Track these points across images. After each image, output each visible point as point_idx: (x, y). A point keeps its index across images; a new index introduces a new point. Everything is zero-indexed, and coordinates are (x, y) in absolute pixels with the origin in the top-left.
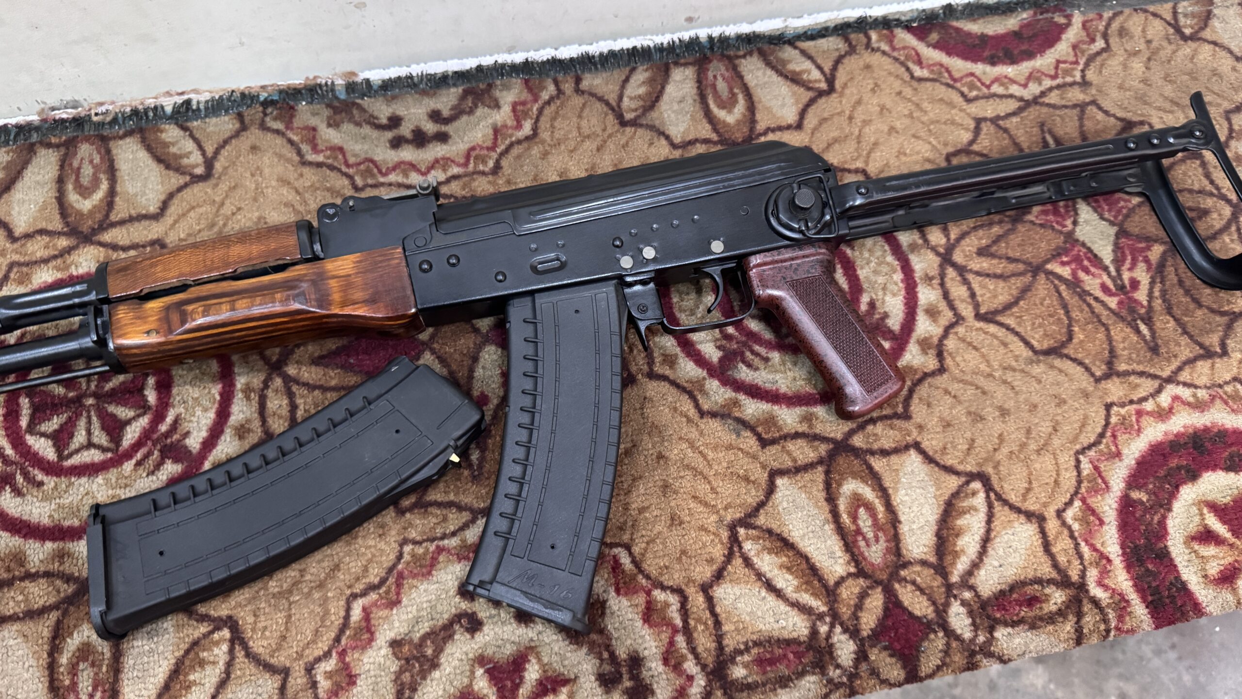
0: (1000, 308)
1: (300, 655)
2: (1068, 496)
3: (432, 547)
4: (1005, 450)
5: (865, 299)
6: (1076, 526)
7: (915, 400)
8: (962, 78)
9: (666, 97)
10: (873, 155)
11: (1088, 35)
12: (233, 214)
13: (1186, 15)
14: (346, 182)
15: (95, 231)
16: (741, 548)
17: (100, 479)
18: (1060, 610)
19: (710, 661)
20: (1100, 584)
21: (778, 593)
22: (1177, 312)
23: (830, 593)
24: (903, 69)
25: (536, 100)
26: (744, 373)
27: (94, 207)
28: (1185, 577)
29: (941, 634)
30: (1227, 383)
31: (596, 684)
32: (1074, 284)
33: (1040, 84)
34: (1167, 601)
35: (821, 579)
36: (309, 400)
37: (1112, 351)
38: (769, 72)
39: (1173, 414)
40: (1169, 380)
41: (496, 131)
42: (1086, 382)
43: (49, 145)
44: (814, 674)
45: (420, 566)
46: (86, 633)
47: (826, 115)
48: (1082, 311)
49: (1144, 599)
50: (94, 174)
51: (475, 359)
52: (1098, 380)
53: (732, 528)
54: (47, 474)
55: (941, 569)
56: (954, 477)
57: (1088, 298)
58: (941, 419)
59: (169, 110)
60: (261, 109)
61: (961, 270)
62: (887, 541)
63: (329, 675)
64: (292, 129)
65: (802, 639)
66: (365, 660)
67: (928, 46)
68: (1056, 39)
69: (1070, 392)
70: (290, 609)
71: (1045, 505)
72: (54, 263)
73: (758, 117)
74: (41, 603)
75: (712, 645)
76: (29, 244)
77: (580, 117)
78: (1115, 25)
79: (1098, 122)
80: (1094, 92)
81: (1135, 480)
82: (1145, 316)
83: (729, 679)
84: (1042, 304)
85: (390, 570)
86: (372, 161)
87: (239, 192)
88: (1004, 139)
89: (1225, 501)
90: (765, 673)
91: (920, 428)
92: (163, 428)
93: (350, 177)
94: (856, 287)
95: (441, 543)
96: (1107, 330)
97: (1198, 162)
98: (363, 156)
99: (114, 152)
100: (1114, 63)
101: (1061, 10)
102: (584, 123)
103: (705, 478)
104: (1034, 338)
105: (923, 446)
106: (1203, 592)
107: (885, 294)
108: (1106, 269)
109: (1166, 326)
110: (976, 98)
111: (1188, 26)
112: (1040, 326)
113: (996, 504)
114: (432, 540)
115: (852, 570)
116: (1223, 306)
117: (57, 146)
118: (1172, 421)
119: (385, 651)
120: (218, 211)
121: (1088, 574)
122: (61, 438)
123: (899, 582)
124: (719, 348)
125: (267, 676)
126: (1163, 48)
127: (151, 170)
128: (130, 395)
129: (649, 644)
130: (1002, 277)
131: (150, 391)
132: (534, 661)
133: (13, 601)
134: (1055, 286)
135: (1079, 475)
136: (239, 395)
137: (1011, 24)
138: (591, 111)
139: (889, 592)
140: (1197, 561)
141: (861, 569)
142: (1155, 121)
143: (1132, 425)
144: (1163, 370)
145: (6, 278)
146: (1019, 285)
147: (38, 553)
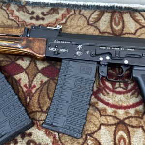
9: (101, 20)
16: (87, 141)
25: (68, 13)
26: (101, 96)
38: (131, 18)
41: (57, 20)
51: (35, 76)
53: (87, 136)
64: (8, 10)
73: (124, 30)
77: (78, 20)
86: (25, 22)
98: (23, 20)
105: (144, 127)
124: (97, 88)
138: (82, 19)
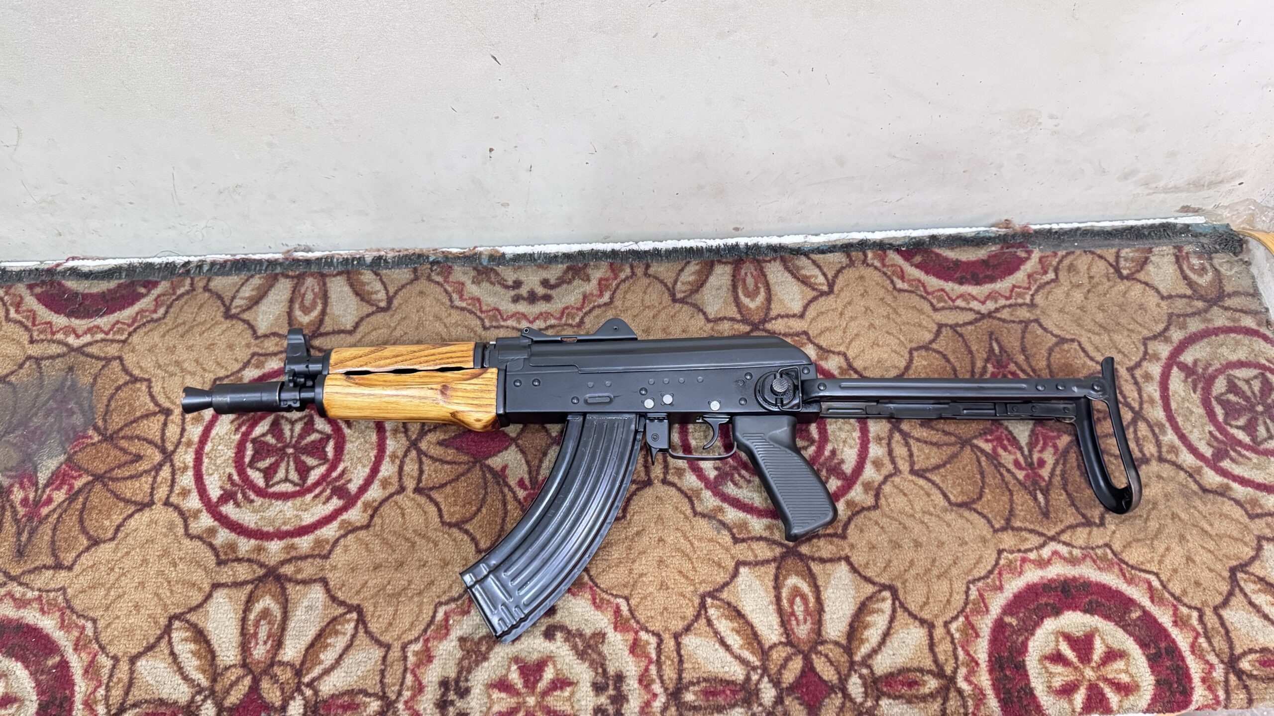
0: (930, 467)
1: (399, 638)
2: (956, 612)
4: (913, 572)
5: (829, 447)
6: (957, 635)
7: (852, 526)
8: (933, 292)
9: (708, 285)
10: (854, 343)
11: (1042, 268)
12: (402, 336)
13: (1126, 260)
14: (479, 323)
15: (310, 338)
16: (706, 612)
17: (289, 504)
18: (932, 693)
19: (671, 687)
20: (967, 679)
21: (727, 647)
22: (1070, 488)
23: (764, 653)
24: (888, 282)
25: (616, 278)
26: (730, 489)
27: (311, 321)
28: (1033, 685)
29: (840, 695)
30: (1098, 547)
31: (590, 689)
32: (993, 458)
33: (996, 302)
34: (1016, 700)
35: (760, 643)
36: (432, 468)
37: (1011, 511)
38: (787, 274)
39: (1051, 564)
40: (1053, 539)
41: (585, 297)
42: (987, 532)
43: (287, 276)
44: (742, 707)
46: (268, 602)
47: (823, 310)
48: (994, 478)
49: (997, 696)
50: (314, 299)
51: (545, 454)
52: (996, 531)
53: (703, 597)
54: (257, 495)
55: (849, 650)
56: (870, 585)
57: (1002, 469)
58: (869, 542)
59: (369, 260)
60: (429, 266)
61: (905, 436)
62: (812, 623)
63: (416, 654)
64: (448, 282)
65: (738, 682)
66: (441, 648)
67: (911, 265)
68: (1017, 268)
69: (972, 537)
70: (398, 606)
71: (936, 616)
73: (773, 306)
74: (244, 577)
75: (674, 676)
76: (266, 341)
77: (645, 293)
78: (1066, 262)
79: (1037, 336)
80: (1038, 312)
81: (1010, 608)
82: (1044, 488)
83: (682, 701)
84: (964, 469)
86: (498, 310)
87: (407, 321)
88: (958, 341)
89: (1077, 634)
90: (708, 700)
91: (852, 546)
93: (482, 320)
94: (824, 438)
96: (1011, 494)
98: (493, 306)
99: (328, 285)
100: (1059, 293)
101: (1023, 247)
102: (647, 297)
103: (690, 559)
104: (952, 493)
105: (852, 559)
106: (1046, 698)
107: (844, 446)
108: (1020, 449)
109: (1059, 498)
110: (943, 308)
111: (1126, 268)
112: (958, 485)
113: (899, 610)
115: (783, 640)
117: (292, 277)
118: (1048, 569)
119: (455, 643)
121: (959, 671)
122: (269, 473)
123: (816, 654)
124: (716, 469)
125: (377, 647)
126: (1102, 284)
127: (352, 301)
128: (317, 450)
129: (631, 668)
130: (936, 445)
131: (330, 449)
132: (551, 666)
133: (226, 575)
134: (977, 457)
135: (967, 599)
136: (387, 459)
137: (981, 254)
138: (654, 288)
139: (807, 660)
140: (1045, 675)
141: (790, 641)
142: (1084, 340)
143: (1016, 568)
144: (1049, 530)
145: (249, 362)
146: (948, 452)
147: (245, 545)
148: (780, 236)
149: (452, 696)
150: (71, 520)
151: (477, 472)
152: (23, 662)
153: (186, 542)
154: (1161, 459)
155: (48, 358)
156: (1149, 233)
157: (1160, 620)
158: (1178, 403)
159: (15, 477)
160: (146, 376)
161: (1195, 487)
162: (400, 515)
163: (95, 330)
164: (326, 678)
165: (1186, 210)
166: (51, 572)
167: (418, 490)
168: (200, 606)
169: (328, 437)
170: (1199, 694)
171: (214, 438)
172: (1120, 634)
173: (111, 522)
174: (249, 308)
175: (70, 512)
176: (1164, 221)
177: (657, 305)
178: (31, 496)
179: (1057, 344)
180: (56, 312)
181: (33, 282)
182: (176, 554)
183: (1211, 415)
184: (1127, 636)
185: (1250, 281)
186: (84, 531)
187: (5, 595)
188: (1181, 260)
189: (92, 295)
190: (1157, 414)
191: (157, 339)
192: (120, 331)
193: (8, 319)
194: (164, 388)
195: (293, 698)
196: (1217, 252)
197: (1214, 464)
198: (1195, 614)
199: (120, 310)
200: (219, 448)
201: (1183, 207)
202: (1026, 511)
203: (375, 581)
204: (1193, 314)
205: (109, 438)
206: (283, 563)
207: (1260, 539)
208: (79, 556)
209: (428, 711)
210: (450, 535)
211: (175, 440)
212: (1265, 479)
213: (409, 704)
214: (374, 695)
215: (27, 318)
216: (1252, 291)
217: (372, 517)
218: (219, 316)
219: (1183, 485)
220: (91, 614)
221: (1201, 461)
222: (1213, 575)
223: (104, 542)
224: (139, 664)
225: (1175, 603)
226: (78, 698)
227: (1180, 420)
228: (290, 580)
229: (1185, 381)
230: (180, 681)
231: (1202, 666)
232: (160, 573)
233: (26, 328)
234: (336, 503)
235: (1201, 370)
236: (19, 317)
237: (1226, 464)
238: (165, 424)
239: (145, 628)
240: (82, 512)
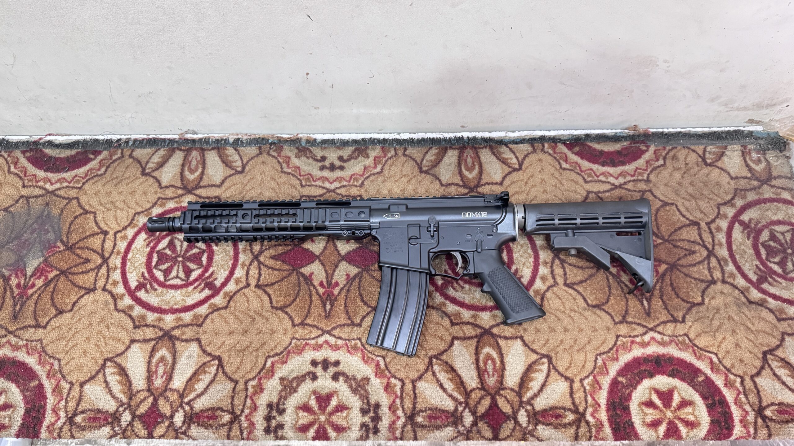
0: (577, 282)
1: (243, 377)
2: (588, 373)
3: (304, 343)
4: (562, 347)
5: (514, 268)
6: (588, 388)
8: (586, 171)
9: (443, 162)
11: (656, 157)
12: (250, 190)
13: (710, 153)
14: (298, 182)
15: (193, 189)
16: (432, 367)
17: (179, 292)
18: (570, 423)
19: (409, 413)
20: (592, 415)
21: (444, 390)
22: (665, 298)
23: (467, 394)
24: (557, 163)
25: (385, 157)
26: (451, 292)
27: (195, 178)
28: (633, 420)
29: (513, 422)
30: (680, 336)
31: (359, 412)
32: (617, 277)
33: (625, 178)
34: (622, 429)
35: (464, 388)
36: (267, 273)
37: (627, 311)
38: (493, 157)
39: (649, 345)
40: (651, 329)
41: (365, 168)
42: (610, 323)
43: (181, 150)
44: (451, 427)
45: (298, 349)
46: (164, 352)
47: (515, 180)
48: (617, 290)
49: (611, 426)
50: (197, 165)
51: (337, 266)
52: (616, 323)
53: (431, 358)
54: (159, 286)
55: (519, 394)
56: (535, 355)
57: (622, 284)
58: (536, 328)
59: (231, 141)
60: (269, 146)
61: (562, 262)
62: (498, 377)
63: (253, 387)
64: (280, 156)
65: (450, 411)
66: (268, 384)
67: (573, 153)
68: (640, 157)
69: (601, 326)
70: (243, 357)
71: (575, 375)
72: (176, 200)
73: (483, 177)
74: (150, 336)
75: (411, 406)
76: (167, 191)
77: (403, 166)
78: (671, 154)
79: (650, 201)
80: (651, 185)
81: (622, 372)
82: (648, 297)
83: (415, 421)
84: (598, 283)
85: (285, 349)
86: (310, 175)
87: (254, 180)
89: (663, 390)
90: (431, 422)
91: (525, 330)
92: (207, 275)
93: (300, 180)
94: (511, 261)
95: (308, 341)
96: (627, 301)
97: (696, 227)
98: (307, 172)
99: (206, 156)
100: (665, 173)
101: (645, 143)
102: (404, 169)
104: (589, 298)
105: (524, 338)
106: (640, 429)
107: (524, 267)
109: (657, 304)
110: (591, 181)
111: (709, 158)
112: (594, 294)
113: (552, 370)
114: (304, 339)
115: (479, 386)
116: (689, 299)
117: (184, 150)
118: (648, 349)
119: (277, 381)
120: (244, 187)
121: (588, 410)
122: (167, 272)
123: (499, 396)
125: (229, 382)
126: (694, 168)
127: (220, 166)
128: (196, 259)
129: (385, 400)
130: (581, 268)
131: (204, 259)
132: (335, 397)
133: (139, 334)
134: (607, 276)
135: (595, 365)
136: (239, 267)
137: (617, 147)
138: (408, 164)
139: (494, 399)
140: (642, 414)
141: (483, 386)
142: (679, 204)
143: (627, 347)
144: (650, 324)
145: (156, 203)
146: (589, 273)
147: (151, 317)
148: (490, 132)
149: (274, 413)
150: (46, 298)
151: (294, 277)
152: (16, 384)
153: (116, 313)
154: (724, 282)
155: (33, 197)
156: (726, 136)
157: (716, 383)
158: (737, 246)
159: (13, 270)
160: (93, 210)
161: (744, 300)
162: (246, 302)
163: (62, 180)
164: (198, 400)
165: (751, 121)
166: (33, 329)
167: (258, 286)
168: (123, 353)
169: (204, 251)
170: (738, 430)
171: (134, 250)
172: (691, 390)
173: (70, 300)
174: (157, 169)
175: (45, 293)
176: (736, 128)
177: (410, 174)
178: (22, 282)
179: (662, 206)
180: (38, 169)
181: (25, 149)
182: (110, 321)
183: (758, 254)
184: (695, 392)
185: (789, 169)
186: (54, 305)
187: (6, 343)
188: (745, 154)
189: (61, 158)
190: (723, 252)
191: (100, 187)
192: (78, 182)
193: (9, 172)
194: (104, 218)
195: (177, 411)
196: (769, 149)
197: (757, 285)
198: (739, 380)
199: (78, 168)
200: (137, 256)
201: (749, 120)
202: (636, 311)
203: (229, 342)
204: (751, 189)
205: (70, 248)
206: (173, 329)
207: (783, 334)
208: (50, 320)
209: (260, 422)
210: (276, 315)
211: (110, 251)
212: (790, 296)
213: (248, 418)
214: (227, 411)
215: (21, 172)
216: (790, 176)
217: (229, 302)
218: (138, 173)
219: (737, 299)
220: (58, 356)
221: (749, 283)
222: (752, 355)
223: (66, 312)
224: (85, 387)
225: (726, 372)
226: (49, 407)
227: (737, 257)
228: (178, 339)
229: (743, 232)
230: (110, 399)
231: (741, 412)
232: (99, 332)
233: (21, 178)
234: (207, 292)
235: (753, 226)
236: (16, 171)
237: (765, 286)
238: (104, 241)
239: (89, 366)
240: (53, 293)
